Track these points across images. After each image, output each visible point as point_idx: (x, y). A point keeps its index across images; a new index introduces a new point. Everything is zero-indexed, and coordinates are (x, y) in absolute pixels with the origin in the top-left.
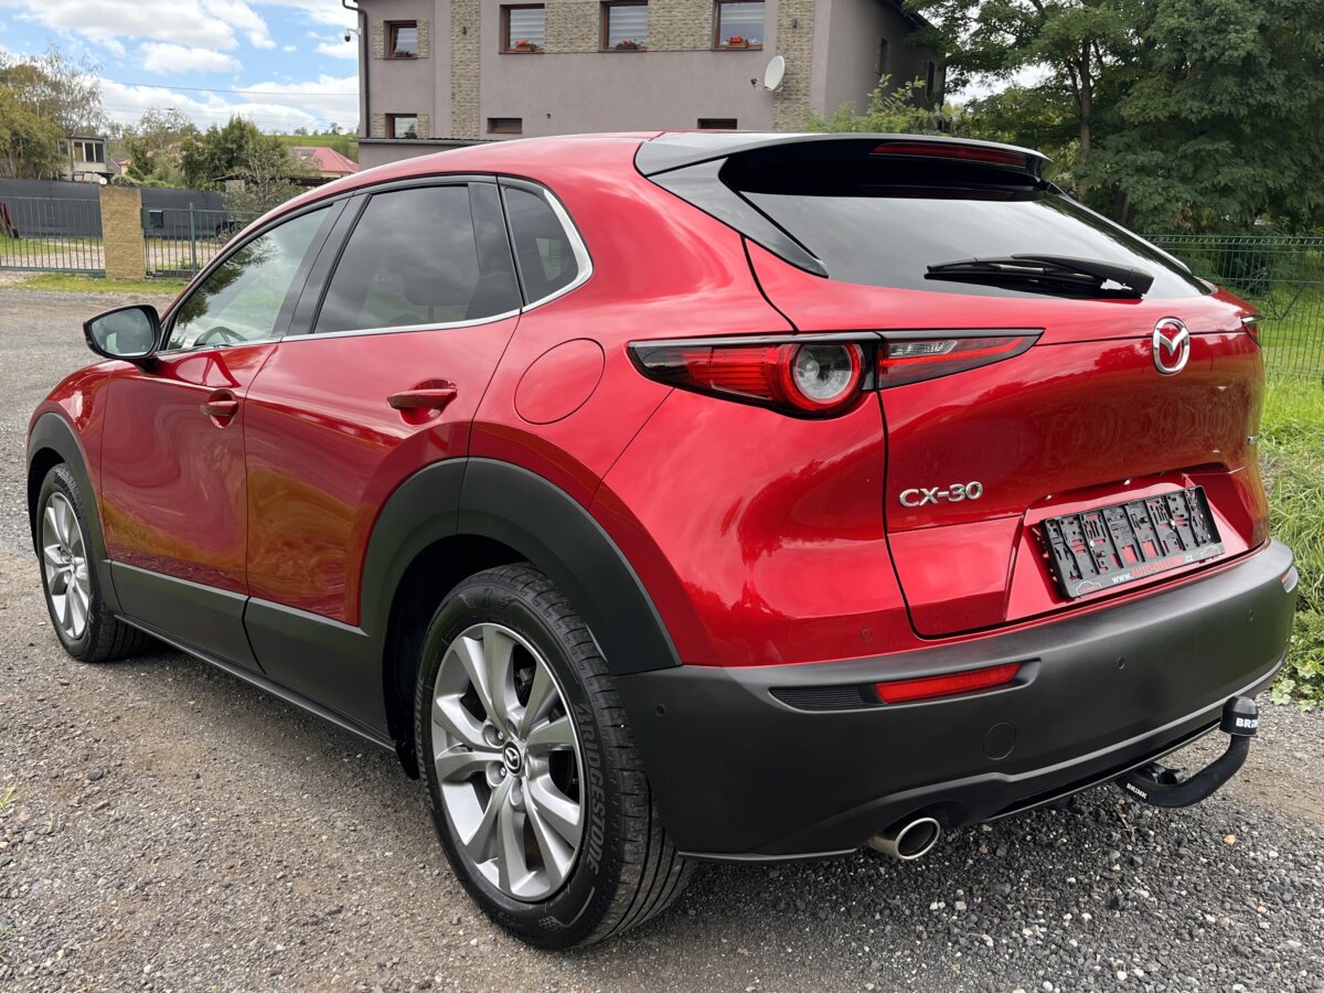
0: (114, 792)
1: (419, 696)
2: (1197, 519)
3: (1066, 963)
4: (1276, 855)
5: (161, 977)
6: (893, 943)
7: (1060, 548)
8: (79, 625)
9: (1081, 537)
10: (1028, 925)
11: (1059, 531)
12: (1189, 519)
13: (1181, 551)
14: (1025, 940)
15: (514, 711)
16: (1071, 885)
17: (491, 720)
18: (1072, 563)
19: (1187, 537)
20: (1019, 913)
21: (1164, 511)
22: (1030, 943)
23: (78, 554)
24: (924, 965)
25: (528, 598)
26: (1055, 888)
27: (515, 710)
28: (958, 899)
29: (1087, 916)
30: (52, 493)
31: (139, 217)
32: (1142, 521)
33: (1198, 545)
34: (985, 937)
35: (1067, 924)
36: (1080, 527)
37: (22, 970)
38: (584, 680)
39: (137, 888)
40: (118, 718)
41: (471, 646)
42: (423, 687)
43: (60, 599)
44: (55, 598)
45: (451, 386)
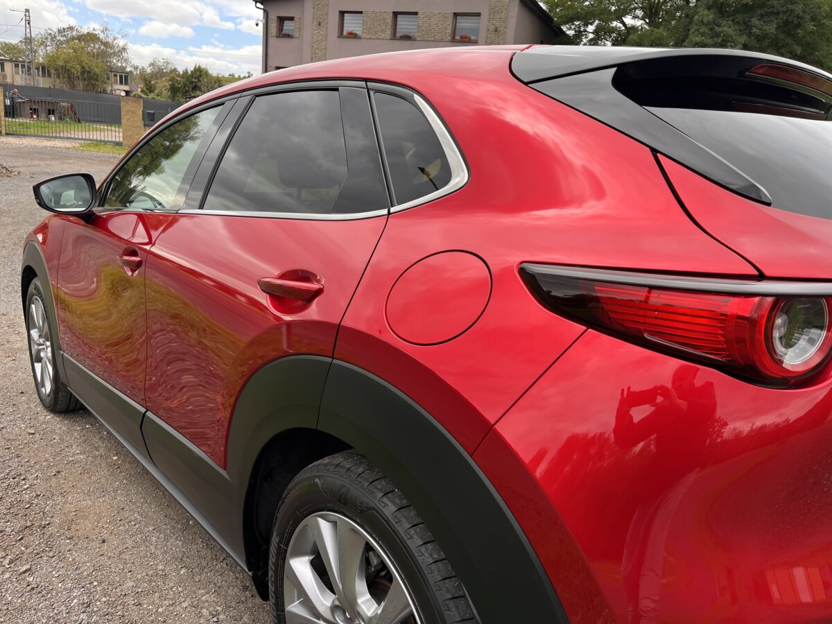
1: (273, 550)
17: (339, 597)
23: (48, 340)
27: (366, 602)
30: (33, 295)
31: (141, 115)
41: (325, 527)
42: (278, 544)
43: (38, 366)
44: (36, 364)
45: (318, 281)
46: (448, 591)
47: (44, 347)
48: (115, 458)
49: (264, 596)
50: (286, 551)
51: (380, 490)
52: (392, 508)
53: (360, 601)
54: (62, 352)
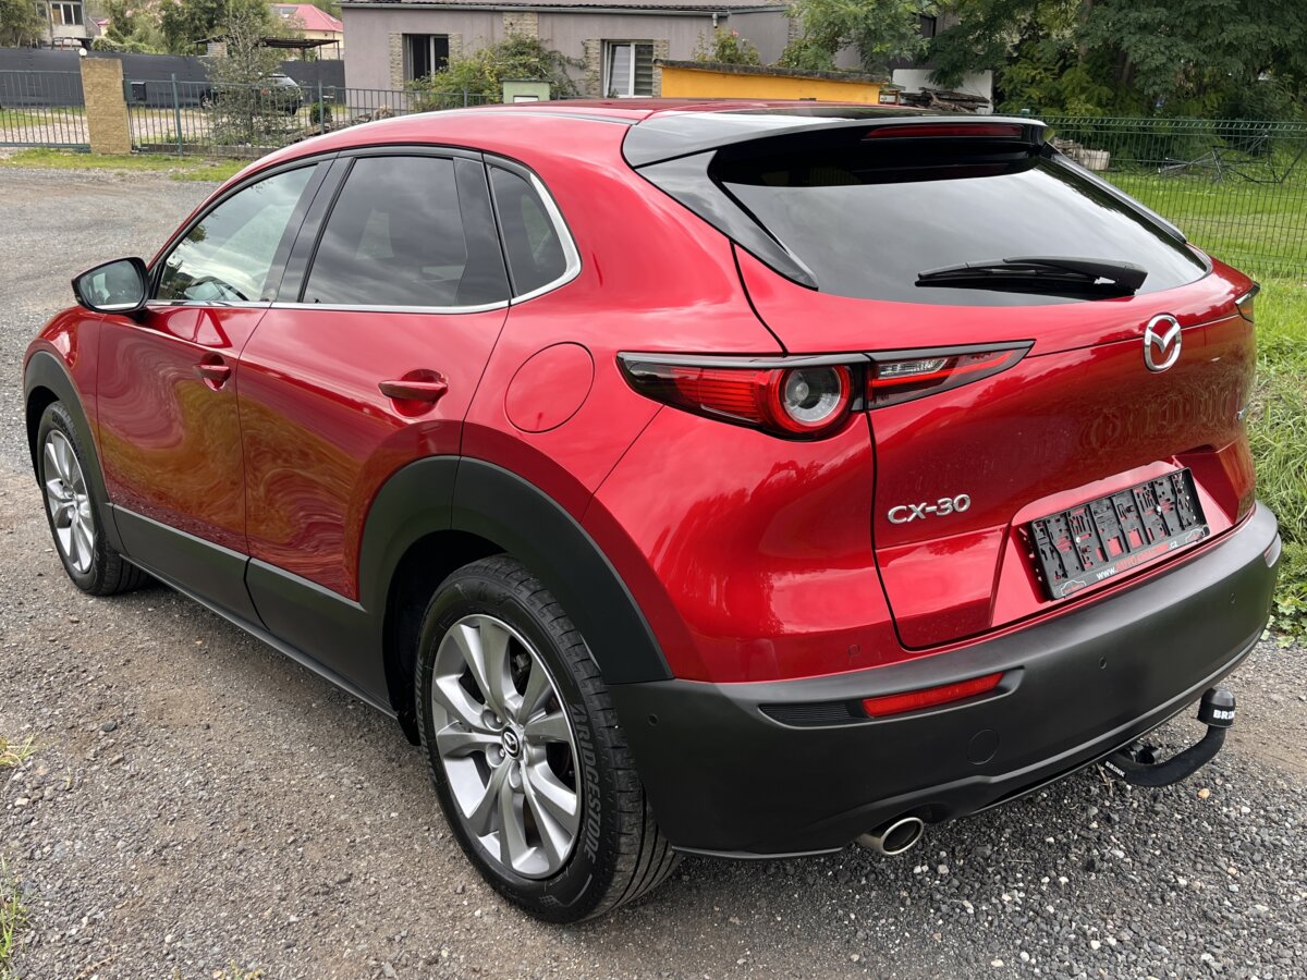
0: (129, 744)
1: (418, 675)
2: (1183, 502)
3: (1042, 930)
4: (1248, 810)
5: (182, 948)
6: (877, 910)
7: (1047, 548)
8: (86, 560)
9: (1068, 535)
10: (1008, 890)
11: (1045, 531)
12: (1175, 503)
13: (1167, 537)
14: (1004, 907)
15: (512, 700)
16: (1050, 845)
17: (489, 705)
18: (1058, 562)
19: (1172, 522)
20: (999, 877)
21: (1151, 497)
22: (1009, 910)
23: (80, 492)
24: (907, 934)
25: (523, 596)
26: (1034, 848)
27: (512, 698)
28: (941, 862)
29: (1064, 880)
30: (50, 429)
31: (121, 90)
32: (1129, 510)
33: (1183, 527)
34: (966, 903)
35: (1044, 888)
36: (1067, 524)
37: (49, 937)
38: (578, 681)
39: (155, 851)
40: (129, 661)
41: (469, 634)
42: (423, 666)
43: (65, 535)
44: (60, 531)
45: (443, 380)
46: (577, 655)
47: (74, 503)
48: (199, 643)
49: (414, 740)
50: (432, 671)
51: (516, 580)
52: (527, 593)
53: (506, 697)
54: (111, 504)
